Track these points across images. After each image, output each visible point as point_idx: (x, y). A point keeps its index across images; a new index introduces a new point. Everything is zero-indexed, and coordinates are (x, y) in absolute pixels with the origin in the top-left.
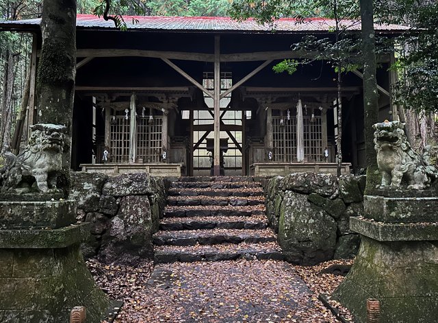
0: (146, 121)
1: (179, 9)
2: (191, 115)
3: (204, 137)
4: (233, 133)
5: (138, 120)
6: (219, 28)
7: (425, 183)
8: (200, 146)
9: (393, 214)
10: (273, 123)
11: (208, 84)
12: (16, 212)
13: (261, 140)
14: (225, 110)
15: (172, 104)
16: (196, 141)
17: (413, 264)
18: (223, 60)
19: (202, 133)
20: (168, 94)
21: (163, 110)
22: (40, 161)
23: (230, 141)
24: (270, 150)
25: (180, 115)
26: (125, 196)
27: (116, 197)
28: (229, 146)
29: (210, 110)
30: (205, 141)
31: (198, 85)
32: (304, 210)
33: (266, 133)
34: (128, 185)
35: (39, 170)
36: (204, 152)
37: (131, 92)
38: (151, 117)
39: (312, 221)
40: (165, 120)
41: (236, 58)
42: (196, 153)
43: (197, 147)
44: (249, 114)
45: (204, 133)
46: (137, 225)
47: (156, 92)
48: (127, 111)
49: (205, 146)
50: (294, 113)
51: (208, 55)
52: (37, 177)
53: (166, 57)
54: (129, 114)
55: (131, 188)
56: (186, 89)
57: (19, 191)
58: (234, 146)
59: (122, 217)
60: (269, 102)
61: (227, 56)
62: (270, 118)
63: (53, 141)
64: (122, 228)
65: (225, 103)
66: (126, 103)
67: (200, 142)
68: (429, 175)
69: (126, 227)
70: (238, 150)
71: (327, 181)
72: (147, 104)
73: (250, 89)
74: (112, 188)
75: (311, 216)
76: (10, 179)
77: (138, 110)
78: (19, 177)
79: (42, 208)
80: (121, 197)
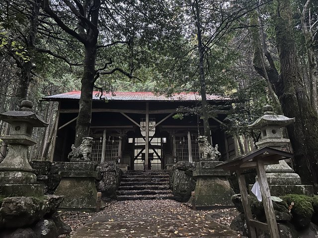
0: (111, 143)
1: (129, 87)
2: (134, 140)
3: (141, 152)
4: (156, 150)
5: (107, 142)
6: (148, 99)
7: (216, 157)
8: (138, 158)
9: (204, 167)
10: (176, 143)
11: (143, 125)
12: (77, 166)
13: (171, 153)
14: (152, 137)
15: (124, 134)
16: (136, 155)
17: (211, 184)
18: (150, 113)
19: (139, 151)
20: (122, 129)
21: (120, 137)
22: (85, 149)
23: (155, 154)
24: (175, 157)
25: (128, 141)
26: (105, 172)
27: (101, 173)
28: (154, 157)
29: (144, 137)
30: (141, 155)
31: (138, 125)
32: (183, 177)
33: (173, 149)
34: (107, 167)
35: (84, 152)
36: (140, 161)
37: (104, 129)
38: (113, 141)
39: (186, 182)
40: (120, 142)
41: (156, 112)
42: (135, 161)
43: (136, 158)
44: (165, 139)
45: (140, 150)
46: (110, 184)
47: (117, 128)
48: (101, 138)
49: (141, 158)
50: (186, 138)
51: (143, 111)
52: (84, 155)
53: (123, 112)
54: (102, 140)
55: (108, 168)
56: (132, 127)
57: (78, 159)
58: (157, 157)
59: (103, 181)
60: (174, 133)
61: (152, 111)
62: (174, 141)
63: (90, 143)
64: (104, 185)
65: (152, 134)
66: (101, 134)
67: (138, 155)
68: (216, 154)
69: (105, 185)
70: (159, 160)
71: (193, 165)
72: (111, 134)
73: (164, 127)
74: (100, 169)
75: (186, 180)
76: (75, 155)
77: (107, 138)
78: (78, 154)
79: (86, 164)
80: (103, 172)
